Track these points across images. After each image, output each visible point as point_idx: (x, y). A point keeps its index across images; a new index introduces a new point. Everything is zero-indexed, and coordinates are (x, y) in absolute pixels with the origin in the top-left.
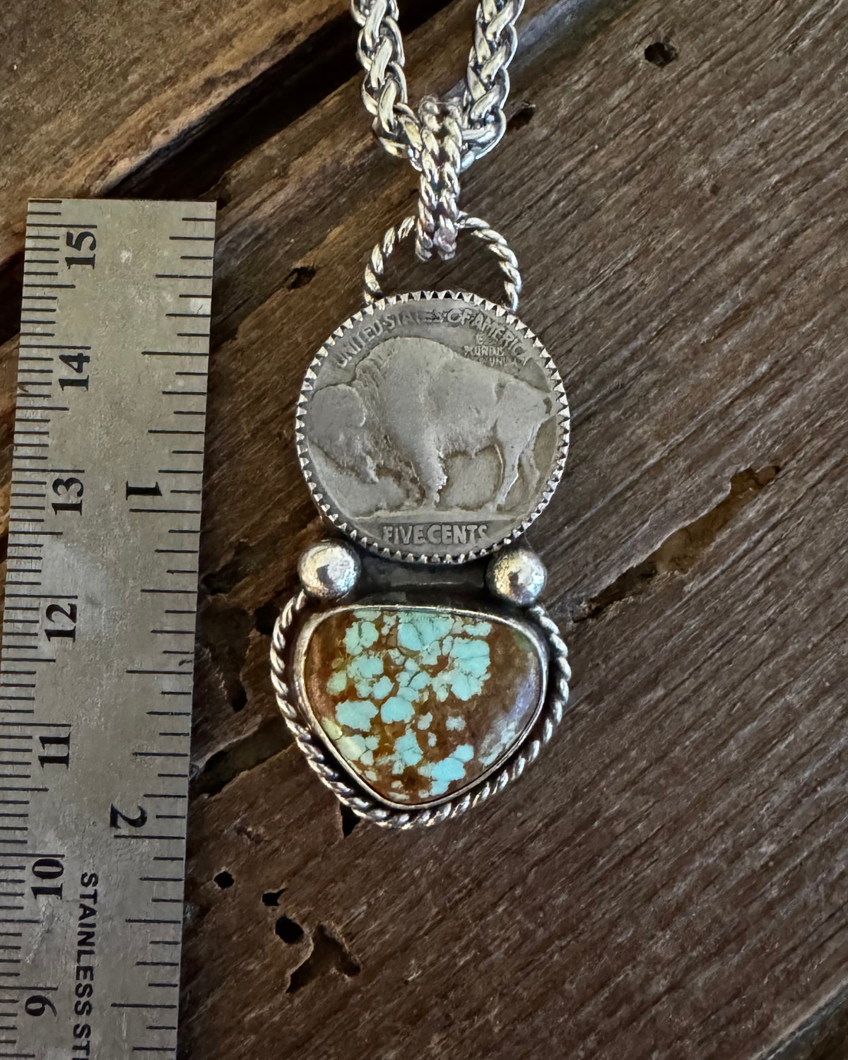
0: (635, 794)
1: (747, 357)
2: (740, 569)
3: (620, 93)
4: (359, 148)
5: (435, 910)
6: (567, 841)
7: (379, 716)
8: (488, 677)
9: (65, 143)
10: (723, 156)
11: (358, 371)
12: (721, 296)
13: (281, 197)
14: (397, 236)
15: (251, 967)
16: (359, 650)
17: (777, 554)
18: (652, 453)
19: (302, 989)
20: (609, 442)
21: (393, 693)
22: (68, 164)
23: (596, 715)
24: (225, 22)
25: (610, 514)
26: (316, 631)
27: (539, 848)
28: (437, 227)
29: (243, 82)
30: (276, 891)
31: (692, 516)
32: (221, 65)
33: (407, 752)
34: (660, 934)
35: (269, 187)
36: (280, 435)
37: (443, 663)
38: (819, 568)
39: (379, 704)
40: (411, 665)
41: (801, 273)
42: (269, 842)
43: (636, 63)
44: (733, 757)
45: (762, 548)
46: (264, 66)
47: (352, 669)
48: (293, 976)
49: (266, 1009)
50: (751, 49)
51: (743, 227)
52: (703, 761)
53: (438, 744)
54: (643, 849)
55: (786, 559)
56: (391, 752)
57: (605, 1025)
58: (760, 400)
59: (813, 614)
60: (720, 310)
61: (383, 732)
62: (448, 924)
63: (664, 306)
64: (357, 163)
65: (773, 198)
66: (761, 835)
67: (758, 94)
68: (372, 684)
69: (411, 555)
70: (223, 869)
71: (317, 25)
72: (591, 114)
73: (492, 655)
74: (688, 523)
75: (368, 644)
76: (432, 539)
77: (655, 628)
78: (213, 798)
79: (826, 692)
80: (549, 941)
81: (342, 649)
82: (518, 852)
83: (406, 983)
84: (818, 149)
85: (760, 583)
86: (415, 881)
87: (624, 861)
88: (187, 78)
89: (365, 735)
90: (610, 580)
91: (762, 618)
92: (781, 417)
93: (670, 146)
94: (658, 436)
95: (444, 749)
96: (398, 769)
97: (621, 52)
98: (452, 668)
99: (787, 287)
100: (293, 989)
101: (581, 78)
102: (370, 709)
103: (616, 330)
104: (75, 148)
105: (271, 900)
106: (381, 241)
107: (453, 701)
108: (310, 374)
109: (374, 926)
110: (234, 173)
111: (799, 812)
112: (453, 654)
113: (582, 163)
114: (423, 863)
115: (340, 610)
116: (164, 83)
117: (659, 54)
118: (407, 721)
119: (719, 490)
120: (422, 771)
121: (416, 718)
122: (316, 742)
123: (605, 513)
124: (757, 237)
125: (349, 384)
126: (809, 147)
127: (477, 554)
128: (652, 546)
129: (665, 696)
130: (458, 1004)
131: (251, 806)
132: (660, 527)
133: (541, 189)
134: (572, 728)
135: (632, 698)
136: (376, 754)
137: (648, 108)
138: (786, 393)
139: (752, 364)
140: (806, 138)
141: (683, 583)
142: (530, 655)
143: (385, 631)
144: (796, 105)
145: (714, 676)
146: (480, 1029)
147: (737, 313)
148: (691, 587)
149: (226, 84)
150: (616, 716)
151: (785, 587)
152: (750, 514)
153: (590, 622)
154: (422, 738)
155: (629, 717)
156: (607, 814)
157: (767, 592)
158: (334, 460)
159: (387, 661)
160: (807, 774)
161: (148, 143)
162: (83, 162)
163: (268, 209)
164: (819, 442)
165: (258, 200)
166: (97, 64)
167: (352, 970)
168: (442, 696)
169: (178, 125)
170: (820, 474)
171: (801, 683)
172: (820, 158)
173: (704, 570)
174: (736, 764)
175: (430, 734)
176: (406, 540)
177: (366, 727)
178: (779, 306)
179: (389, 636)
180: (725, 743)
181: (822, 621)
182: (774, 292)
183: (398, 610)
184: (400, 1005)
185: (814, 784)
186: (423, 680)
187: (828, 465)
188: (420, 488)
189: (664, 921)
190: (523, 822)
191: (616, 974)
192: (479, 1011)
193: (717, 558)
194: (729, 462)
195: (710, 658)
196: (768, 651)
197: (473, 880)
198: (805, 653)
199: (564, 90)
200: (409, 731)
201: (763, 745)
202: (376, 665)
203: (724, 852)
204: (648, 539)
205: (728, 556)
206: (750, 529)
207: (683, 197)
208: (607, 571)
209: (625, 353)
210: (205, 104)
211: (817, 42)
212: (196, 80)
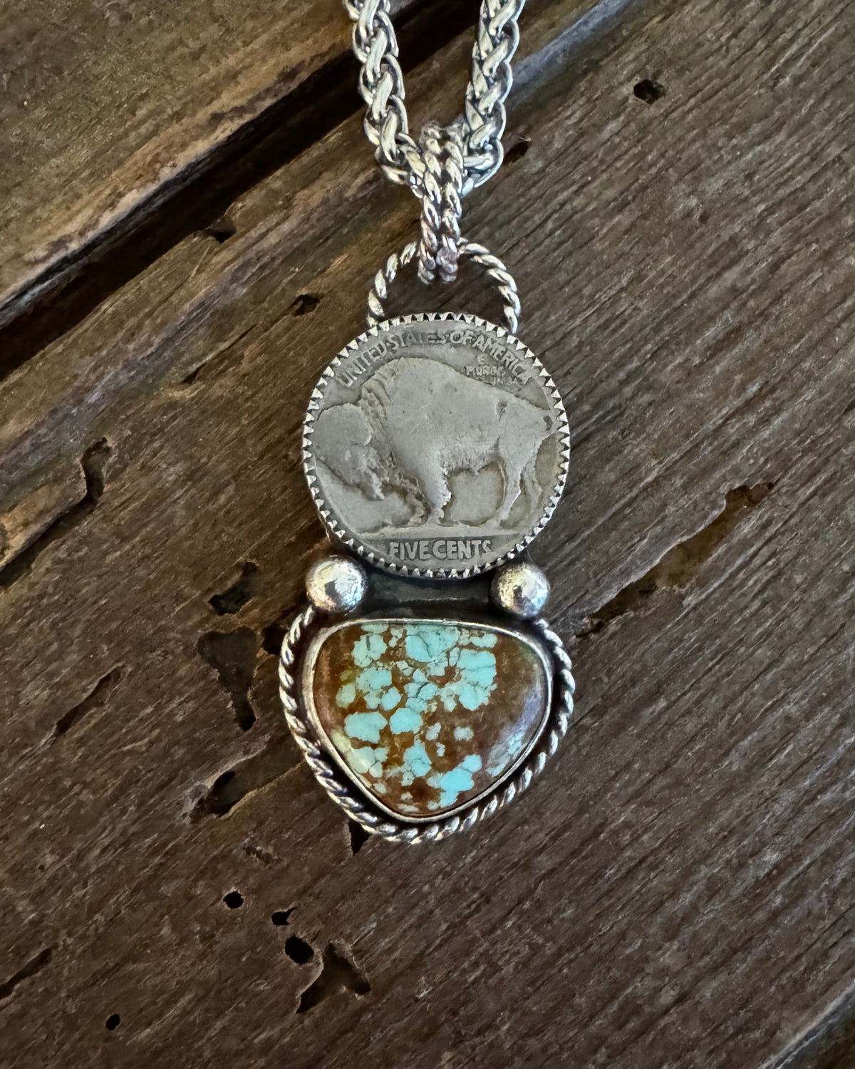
0: (640, 805)
1: (738, 378)
2: (736, 583)
3: (612, 126)
4: (361, 179)
5: (444, 927)
6: (574, 854)
7: (387, 727)
8: (495, 687)
9: (74, 175)
10: (714, 186)
11: (364, 391)
12: (712, 319)
13: (286, 227)
14: (399, 261)
15: (261, 988)
16: (368, 662)
17: (772, 568)
18: (649, 471)
19: (312, 1009)
20: (608, 461)
21: (402, 704)
22: (78, 196)
23: (601, 726)
24: (231, 61)
25: (610, 531)
26: (325, 645)
27: (545, 862)
28: (440, 246)
29: (248, 117)
30: (286, 911)
31: (688, 532)
32: (226, 101)
33: (416, 763)
34: (667, 945)
35: (274, 219)
36: (286, 457)
37: (450, 675)
38: (812, 583)
39: (388, 715)
40: (419, 676)
41: (788, 298)
42: (279, 861)
43: (626, 99)
44: (734, 768)
45: (757, 561)
46: (268, 102)
47: (361, 680)
48: (304, 996)
49: (277, 1029)
50: (732, 88)
51: (730, 253)
52: (706, 771)
53: (446, 754)
54: (651, 859)
55: (780, 573)
56: (400, 762)
57: (617, 1038)
58: (751, 419)
59: (809, 625)
60: (710, 333)
61: (392, 744)
62: (459, 940)
63: (657, 330)
64: (360, 195)
65: (759, 227)
66: (764, 844)
67: (743, 127)
68: (380, 696)
69: (416, 570)
70: (233, 890)
71: (318, 64)
72: (583, 148)
73: (498, 667)
74: (685, 539)
75: (377, 656)
76: (437, 554)
77: (655, 642)
78: (223, 817)
79: (822, 701)
80: (559, 953)
81: (351, 662)
82: (525, 866)
83: (417, 1000)
84: (800, 180)
85: (755, 596)
86: (425, 896)
87: (630, 873)
88: (194, 113)
89: (374, 746)
90: (611, 595)
91: (760, 630)
92: (772, 434)
93: (659, 178)
94: (655, 455)
95: (453, 758)
96: (407, 781)
97: (611, 89)
98: (459, 678)
99: (775, 310)
100: (303, 1009)
101: (574, 112)
102: (379, 721)
103: (611, 352)
104: (83, 181)
105: (280, 919)
106: (384, 267)
107: (461, 711)
108: (316, 393)
109: (384, 943)
110: (240, 205)
111: (800, 820)
112: (461, 665)
113: (577, 193)
114: (431, 882)
115: (347, 624)
116: (171, 118)
117: (647, 91)
118: (416, 730)
119: (714, 505)
120: (432, 782)
121: (424, 729)
122: (325, 756)
123: (605, 530)
124: (746, 263)
125: (355, 403)
126: (792, 178)
127: (482, 568)
128: (651, 561)
129: (667, 708)
130: (470, 1021)
131: (261, 823)
132: (659, 541)
133: (537, 219)
134: (577, 740)
135: (634, 712)
136: (385, 765)
137: (639, 141)
138: (777, 411)
139: (742, 387)
140: (788, 169)
141: (683, 597)
142: (536, 666)
143: (393, 643)
144: (779, 138)
145: (713, 690)
146: (491, 1045)
147: (728, 335)
148: (690, 601)
149: (232, 119)
150: (620, 728)
151: (780, 599)
152: (746, 528)
153: (593, 636)
154: (431, 748)
155: (633, 730)
156: (612, 826)
157: (764, 604)
158: (340, 478)
159: (396, 673)
160: (807, 782)
161: (156, 177)
162: (93, 193)
163: (273, 238)
164: (809, 459)
165: (263, 230)
166: (107, 99)
167: (363, 988)
168: (450, 706)
169: (184, 159)
170: (811, 490)
171: (797, 695)
172: (803, 188)
173: (702, 583)
174: (738, 774)
175: (439, 745)
176: (412, 555)
177: (375, 738)
178: (768, 329)
179: (396, 648)
180: (727, 754)
181: (816, 632)
182: (764, 315)
183: (406, 624)
184: (410, 1023)
185: (814, 792)
186: (431, 690)
187: (819, 480)
188: (425, 505)
189: (671, 932)
190: (530, 837)
191: (624, 987)
192: (490, 1026)
193: (715, 571)
194: (724, 479)
195: (710, 670)
196: (767, 662)
197: (482, 896)
198: (802, 664)
199: (557, 125)
200: (417, 742)
201: (764, 755)
202: (385, 677)
203: (728, 862)
204: (646, 556)
205: (724, 570)
206: (746, 544)
207: (672, 226)
208: (608, 587)
209: (622, 375)
210: (212, 137)
211: (797, 80)
212: (202, 115)
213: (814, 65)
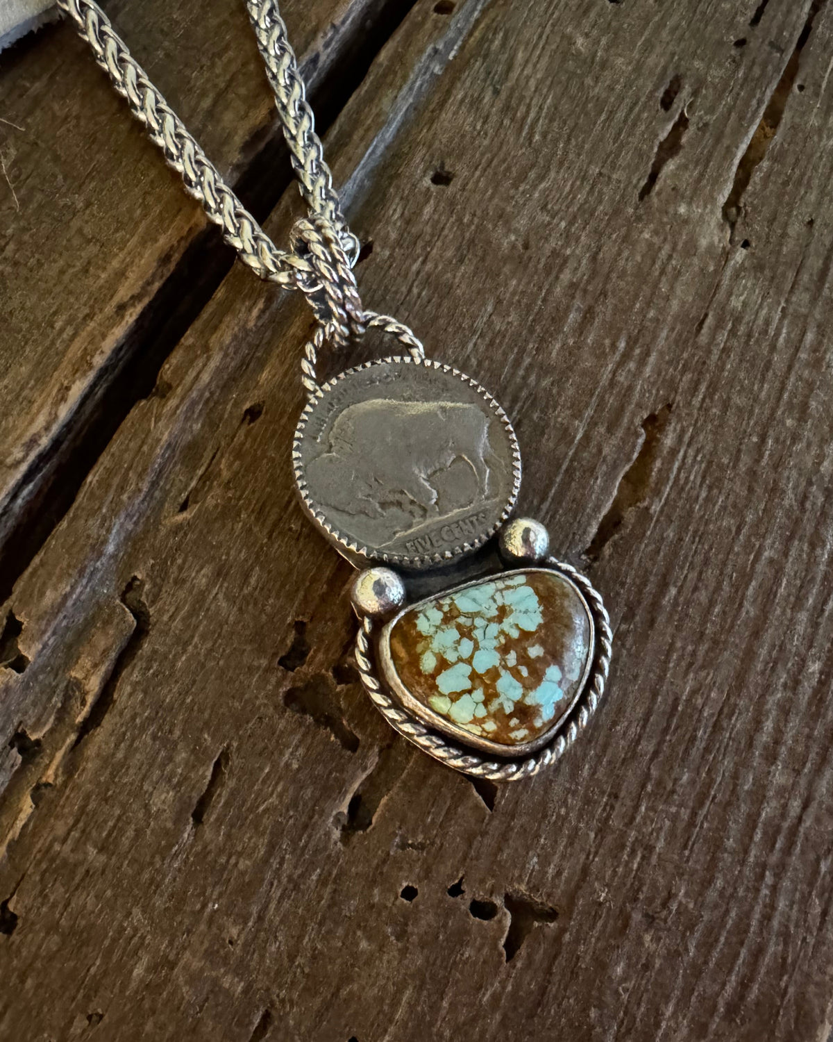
0: (696, 673)
1: (607, 342)
2: (682, 482)
3: (428, 210)
4: (255, 312)
5: (592, 835)
6: (665, 731)
7: (474, 671)
8: (542, 608)
9: (22, 389)
10: (522, 223)
11: (332, 441)
12: (567, 310)
13: (213, 364)
14: (314, 346)
15: (467, 955)
16: (433, 629)
17: (701, 462)
18: (577, 430)
19: (518, 952)
20: (543, 433)
21: (476, 648)
22: (31, 402)
23: (636, 627)
24: (115, 264)
25: (570, 483)
26: (392, 636)
27: (647, 747)
29: (146, 301)
30: (457, 881)
31: (629, 460)
32: (123, 293)
33: (510, 690)
34: (774, 767)
35: (200, 363)
36: (290, 529)
37: (503, 612)
38: (736, 460)
39: (469, 661)
40: (479, 622)
41: (614, 275)
42: (433, 844)
43: (428, 189)
44: (752, 614)
45: (689, 460)
46: (157, 285)
47: (435, 645)
48: (505, 946)
49: (497, 984)
50: (502, 155)
51: (557, 261)
52: (732, 627)
53: (530, 673)
54: (726, 710)
55: (710, 463)
56: (497, 695)
57: (774, 858)
58: (632, 365)
59: (751, 490)
60: (571, 319)
61: (483, 682)
62: (609, 839)
63: (531, 331)
64: (259, 324)
65: (568, 236)
66: (804, 661)
67: (522, 177)
68: (456, 649)
69: (437, 555)
70: (405, 884)
71: (184, 245)
72: (413, 230)
73: (537, 592)
74: (627, 468)
75: (438, 622)
76: (446, 537)
77: (645, 547)
78: (368, 830)
79: (790, 539)
80: (694, 814)
81: (420, 635)
82: (632, 754)
83: (600, 904)
84: (581, 197)
85: (701, 486)
86: (565, 818)
87: (717, 727)
88: (101, 310)
89: (470, 692)
90: (594, 530)
91: (717, 507)
92: (652, 371)
93: (480, 230)
94: (574, 416)
95: (536, 676)
96: (509, 708)
97: (415, 186)
98: (511, 611)
99: (609, 287)
100: (510, 957)
101: (395, 211)
102: (465, 669)
103: (506, 360)
104: (31, 389)
105: (456, 891)
106: (302, 372)
107: (525, 635)
108: (295, 454)
109: (551, 871)
110: (167, 366)
111: (821, 631)
112: (507, 603)
113: (424, 262)
114: (565, 803)
115: (402, 614)
116: (85, 318)
117: (442, 178)
118: (497, 664)
119: (637, 435)
120: (529, 701)
121: (503, 660)
122: (432, 731)
123: (565, 486)
124: (572, 264)
125: (329, 451)
126: (574, 198)
127: (487, 535)
128: (611, 493)
129: (679, 592)
130: (650, 900)
131: (403, 821)
132: (610, 477)
133: (404, 289)
134: (623, 645)
135: (655, 605)
136: (486, 703)
137: (452, 213)
138: (647, 354)
139: (614, 346)
140: (569, 193)
141: (647, 509)
142: (565, 584)
143: (446, 609)
144: (552, 174)
145: (706, 562)
146: (678, 912)
147: (585, 317)
148: (656, 508)
149: (133, 305)
150: (652, 623)
151: (719, 480)
152: (668, 441)
153: (596, 565)
154: (515, 673)
155: (661, 619)
156: (684, 698)
157: (710, 488)
159: (459, 627)
160: (811, 601)
161: (91, 366)
162: (43, 396)
163: (206, 377)
164: (688, 376)
165: (194, 374)
167: (552, 915)
168: (515, 634)
169: (109, 345)
170: (701, 396)
171: (769, 541)
172: (586, 201)
173: (657, 492)
174: (757, 618)
175: (520, 667)
176: (428, 546)
177: (467, 684)
178: (611, 301)
179: (451, 610)
180: (741, 605)
181: (759, 490)
182: (604, 293)
183: (449, 594)
184: (605, 926)
185: (820, 606)
186: (494, 628)
187: (703, 388)
188: (420, 506)
189: (771, 756)
190: (625, 733)
191: (759, 815)
192: (670, 896)
193: (662, 480)
194: (634, 415)
195: (696, 552)
196: (734, 529)
197: (609, 796)
198: (760, 520)
199: (387, 223)
200: (503, 672)
201: (768, 595)
202: (453, 634)
203: (785, 685)
204: (605, 490)
205: (668, 479)
206: (673, 452)
207: (505, 260)
208: (589, 524)
209: (521, 372)
210: (124, 323)
211: (544, 135)
212: (110, 309)
213: (552, 120)
